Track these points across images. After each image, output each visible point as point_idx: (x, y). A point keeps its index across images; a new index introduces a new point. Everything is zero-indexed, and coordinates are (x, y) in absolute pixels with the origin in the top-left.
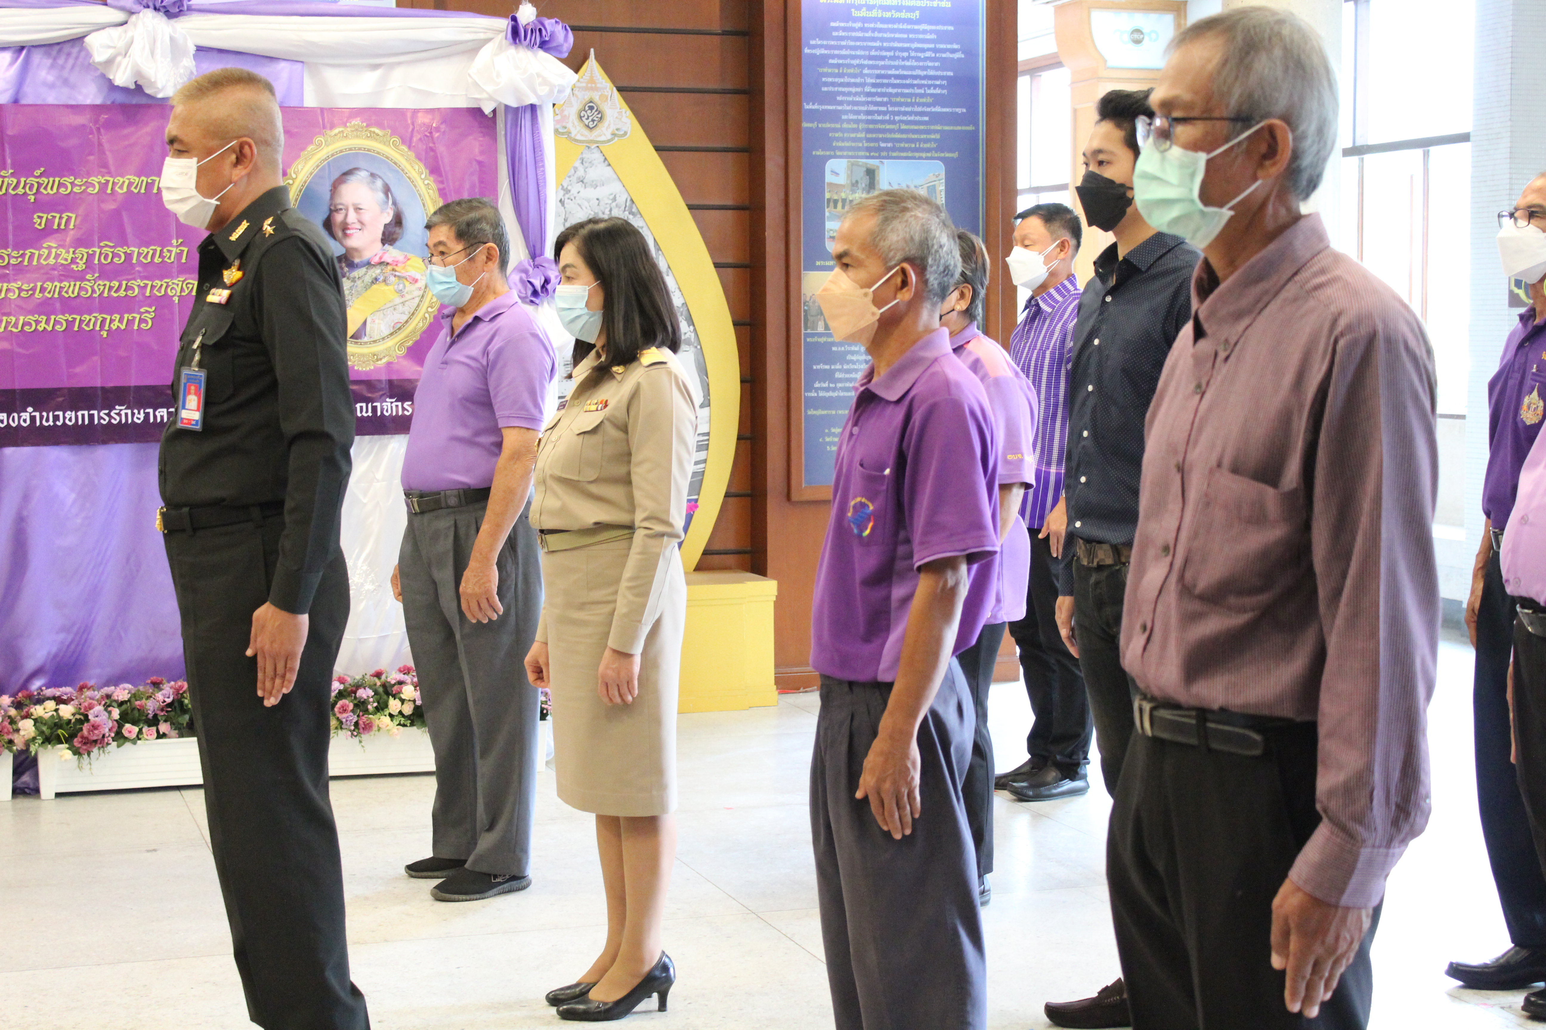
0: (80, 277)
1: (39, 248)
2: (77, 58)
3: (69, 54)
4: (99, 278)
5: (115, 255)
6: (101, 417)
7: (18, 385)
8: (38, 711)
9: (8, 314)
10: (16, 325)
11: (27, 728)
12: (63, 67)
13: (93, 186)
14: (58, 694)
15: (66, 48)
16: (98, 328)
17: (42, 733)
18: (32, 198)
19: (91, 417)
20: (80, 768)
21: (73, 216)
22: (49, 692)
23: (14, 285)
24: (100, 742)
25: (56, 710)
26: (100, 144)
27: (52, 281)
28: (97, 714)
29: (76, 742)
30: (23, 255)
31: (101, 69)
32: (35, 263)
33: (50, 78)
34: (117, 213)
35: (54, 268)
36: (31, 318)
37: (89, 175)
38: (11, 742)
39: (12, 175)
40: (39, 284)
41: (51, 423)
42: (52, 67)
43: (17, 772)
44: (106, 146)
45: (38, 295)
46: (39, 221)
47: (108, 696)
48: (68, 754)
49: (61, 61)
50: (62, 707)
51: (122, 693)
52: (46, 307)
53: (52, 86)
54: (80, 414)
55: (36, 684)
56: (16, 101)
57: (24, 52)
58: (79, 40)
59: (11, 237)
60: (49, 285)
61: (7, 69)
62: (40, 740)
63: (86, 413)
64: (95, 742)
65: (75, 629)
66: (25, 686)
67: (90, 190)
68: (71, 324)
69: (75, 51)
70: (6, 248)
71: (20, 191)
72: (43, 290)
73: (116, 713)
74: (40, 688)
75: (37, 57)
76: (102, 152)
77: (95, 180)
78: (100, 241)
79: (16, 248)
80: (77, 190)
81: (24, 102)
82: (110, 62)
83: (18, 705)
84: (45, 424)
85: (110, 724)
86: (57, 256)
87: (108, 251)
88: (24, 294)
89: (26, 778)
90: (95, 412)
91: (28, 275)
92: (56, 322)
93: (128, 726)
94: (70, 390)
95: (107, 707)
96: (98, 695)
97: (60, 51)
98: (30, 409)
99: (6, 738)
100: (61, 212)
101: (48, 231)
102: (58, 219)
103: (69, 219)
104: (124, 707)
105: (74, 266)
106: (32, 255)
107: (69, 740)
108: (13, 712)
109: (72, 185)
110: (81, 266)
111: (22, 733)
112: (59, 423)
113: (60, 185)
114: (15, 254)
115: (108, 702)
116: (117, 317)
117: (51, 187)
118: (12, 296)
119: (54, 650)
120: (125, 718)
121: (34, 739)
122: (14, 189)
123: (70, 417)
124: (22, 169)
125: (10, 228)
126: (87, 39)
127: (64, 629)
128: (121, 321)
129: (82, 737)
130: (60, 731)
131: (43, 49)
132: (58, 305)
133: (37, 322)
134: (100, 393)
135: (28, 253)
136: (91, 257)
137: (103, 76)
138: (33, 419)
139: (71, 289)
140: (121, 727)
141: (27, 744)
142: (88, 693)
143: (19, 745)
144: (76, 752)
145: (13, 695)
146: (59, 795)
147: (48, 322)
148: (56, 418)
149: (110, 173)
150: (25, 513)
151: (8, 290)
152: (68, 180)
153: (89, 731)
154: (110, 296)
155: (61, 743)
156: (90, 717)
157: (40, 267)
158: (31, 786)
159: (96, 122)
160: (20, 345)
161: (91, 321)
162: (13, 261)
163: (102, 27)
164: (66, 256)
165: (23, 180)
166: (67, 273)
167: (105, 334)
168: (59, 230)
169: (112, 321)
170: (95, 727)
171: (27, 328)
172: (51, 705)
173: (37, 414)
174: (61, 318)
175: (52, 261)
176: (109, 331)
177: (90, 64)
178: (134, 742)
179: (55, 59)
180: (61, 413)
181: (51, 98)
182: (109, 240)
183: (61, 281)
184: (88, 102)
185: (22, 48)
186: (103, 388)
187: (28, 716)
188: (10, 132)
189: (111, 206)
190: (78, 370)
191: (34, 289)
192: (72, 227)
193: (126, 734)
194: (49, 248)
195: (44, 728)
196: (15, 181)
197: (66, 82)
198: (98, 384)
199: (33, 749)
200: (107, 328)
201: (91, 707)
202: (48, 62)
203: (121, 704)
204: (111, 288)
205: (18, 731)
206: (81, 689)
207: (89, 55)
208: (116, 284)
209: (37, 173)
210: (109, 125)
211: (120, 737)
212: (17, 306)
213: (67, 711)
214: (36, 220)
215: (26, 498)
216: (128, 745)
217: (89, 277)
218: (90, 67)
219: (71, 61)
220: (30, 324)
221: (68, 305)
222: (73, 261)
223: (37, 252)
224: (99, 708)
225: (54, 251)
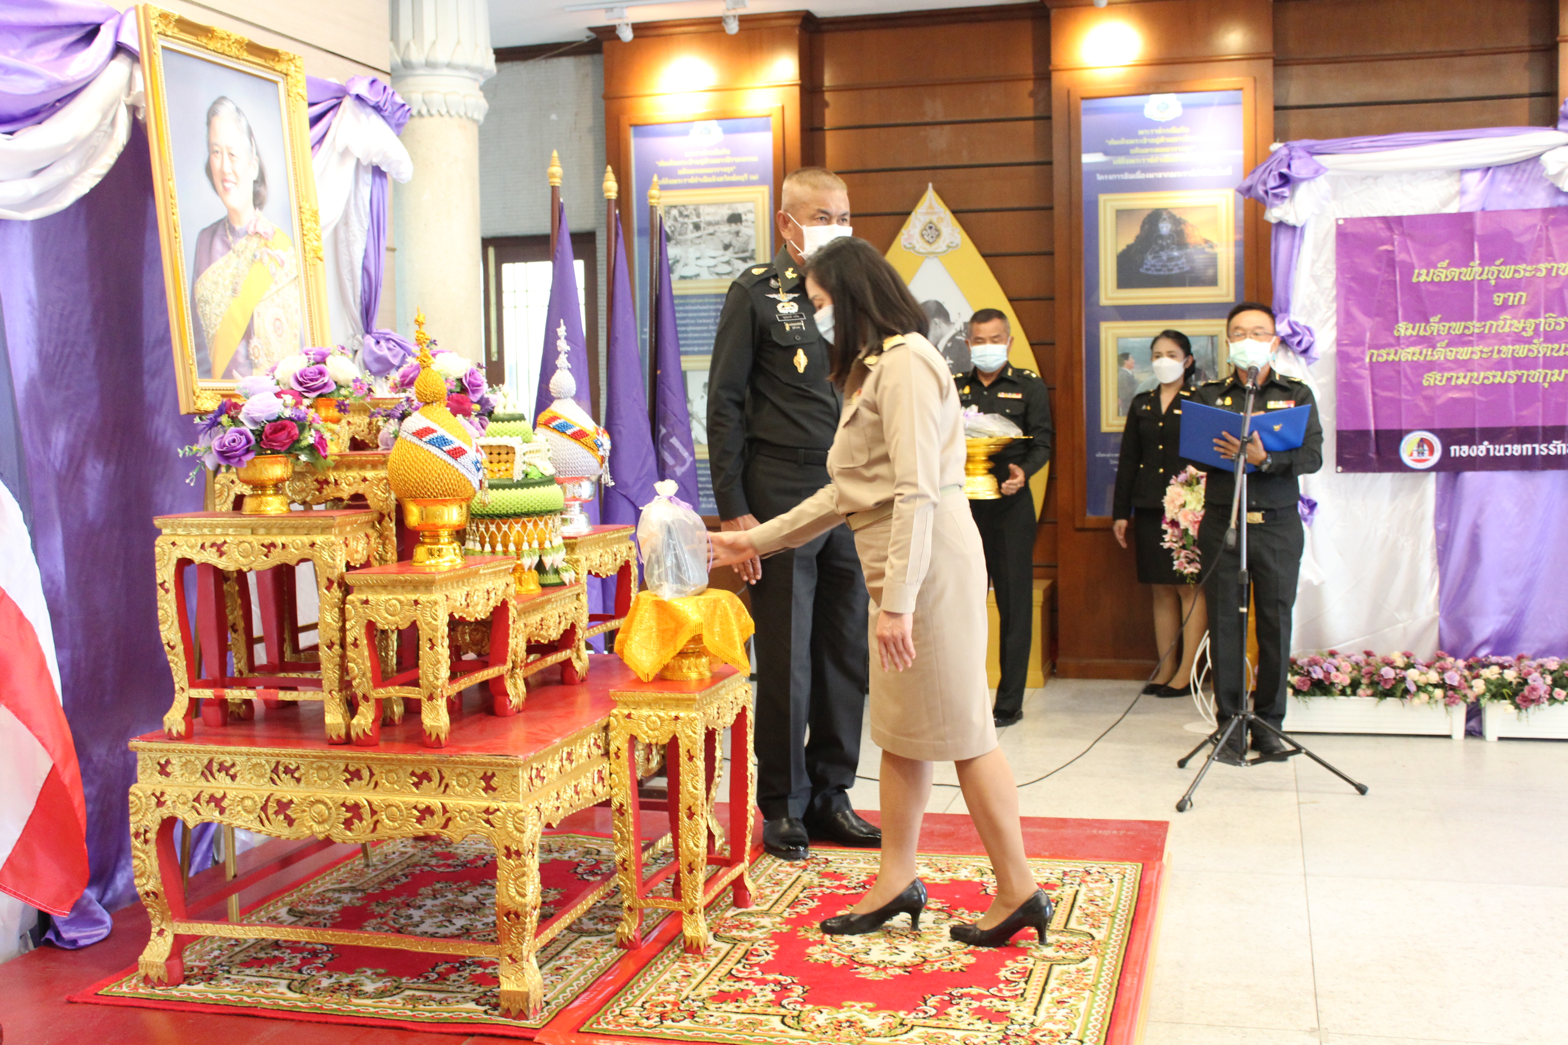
0: (1529, 341)
1: (1497, 320)
2: (1530, 173)
3: (1524, 171)
4: (1544, 342)
5: (1557, 324)
6: (1541, 449)
7: (1477, 425)
8: (1486, 673)
9: (1472, 371)
10: (1477, 379)
11: (1479, 686)
12: (1519, 181)
13: (1541, 270)
14: (1501, 661)
15: (1523, 166)
16: (1541, 380)
17: (1489, 690)
18: (1493, 282)
19: (1534, 449)
20: (1519, 719)
21: (1524, 294)
22: (1494, 659)
23: (1477, 349)
24: (1537, 701)
25: (1501, 674)
26: (1548, 238)
27: (1506, 344)
28: (1535, 679)
29: (1518, 699)
30: (1484, 326)
31: (1552, 180)
32: (1493, 331)
33: (1509, 190)
34: (1560, 291)
35: (1508, 335)
36: (1490, 374)
37: (1538, 262)
38: (1465, 696)
39: (1480, 265)
40: (1496, 348)
41: (1502, 454)
42: (1511, 181)
43: (1468, 719)
44: (1553, 239)
45: (1495, 356)
46: (1498, 299)
47: (1542, 666)
48: (1511, 708)
49: (1518, 177)
50: (1506, 671)
51: (1553, 663)
52: (1501, 365)
53: (1510, 196)
54: (1525, 446)
55: (1482, 653)
56: (1483, 210)
57: (1491, 172)
58: (1536, 158)
59: (1476, 312)
60: (1504, 348)
61: (1478, 185)
62: (1488, 695)
63: (1529, 446)
64: (1533, 701)
65: (1514, 612)
66: (1473, 654)
67: (1539, 274)
68: (1520, 378)
69: (1529, 167)
70: (1471, 319)
71: (1484, 277)
72: (1499, 352)
73: (1549, 679)
74: (1486, 656)
75: (1500, 174)
76: (1549, 244)
77: (1543, 266)
78: (1546, 312)
79: (1479, 320)
80: (1528, 274)
81: (1488, 209)
82: (1559, 174)
83: (1470, 667)
84: (1497, 454)
85: (1545, 688)
86: (1511, 326)
87: (1551, 320)
88: (1484, 356)
89: (1473, 723)
90: (1536, 446)
91: (1489, 341)
92: (1509, 377)
93: (1557, 690)
94: (1517, 428)
95: (1542, 674)
96: (1534, 664)
97: (1517, 169)
98: (1486, 443)
99: (1463, 692)
100: (1515, 292)
101: (1505, 307)
102: (1513, 298)
103: (1521, 297)
104: (1555, 674)
105: (1524, 334)
106: (1492, 325)
107: (1512, 697)
108: (1466, 673)
109: (1524, 270)
110: (1530, 333)
111: (1475, 689)
112: (1508, 454)
113: (1516, 271)
114: (1478, 325)
115: (1543, 670)
116: (1556, 372)
117: (1508, 272)
118: (1476, 357)
119: (1498, 627)
120: (1556, 683)
121: (1483, 695)
122: (1481, 274)
123: (1516, 450)
124: (1487, 260)
125: (1476, 306)
126: (1543, 158)
127: (1505, 612)
128: (1560, 375)
129: (1523, 696)
130: (1505, 691)
131: (1504, 169)
132: (1510, 363)
133: (1494, 376)
134: (1540, 431)
135: (1488, 323)
136: (1537, 326)
137: (1552, 185)
138: (1488, 450)
139: (1522, 351)
140: (1552, 690)
141: (1478, 699)
142: (1526, 662)
143: (1471, 698)
144: (1518, 707)
145: (1466, 660)
146: (1501, 739)
147: (1502, 376)
148: (1506, 450)
149: (1555, 261)
150: (1479, 522)
151: (1472, 353)
152: (1521, 267)
153: (1530, 692)
154: (1552, 356)
155: (1505, 698)
156: (1529, 681)
157: (1497, 334)
158: (1477, 729)
159: (1545, 221)
160: (1480, 394)
161: (1536, 375)
162: (1476, 331)
163: (1554, 148)
164: (1518, 325)
165: (1486, 268)
166: (1518, 339)
167: (1546, 385)
168: (1513, 306)
169: (1552, 375)
170: (1534, 689)
171: (1486, 382)
172: (1495, 669)
173: (1491, 447)
174: (1512, 373)
175: (1507, 330)
176: (1551, 383)
177: (1541, 177)
178: (1562, 702)
179: (1514, 175)
180: (1509, 446)
181: (1509, 205)
182: (1553, 312)
183: (1513, 345)
184: (1539, 206)
185: (1489, 169)
186: (1544, 428)
187: (1477, 676)
188: (1478, 231)
189: (1555, 286)
190: (1524, 413)
191: (1492, 352)
192: (1523, 302)
193: (1555, 695)
194: (1505, 320)
195: (1492, 687)
196: (1480, 269)
197: (1521, 191)
198: (1540, 423)
199: (1483, 702)
200: (1548, 380)
201: (1529, 673)
202: (1508, 177)
203: (1552, 673)
204: (1552, 349)
205: (1471, 687)
206: (1520, 658)
207: (1544, 169)
208: (1556, 346)
209: (1498, 262)
210: (1555, 223)
211: (1552, 699)
212: (1481, 365)
213: (1510, 675)
214: (1495, 298)
215: (1481, 511)
216: (1557, 706)
217: (1535, 341)
218: (1541, 179)
219: (1526, 176)
220: (1487, 378)
221: (1518, 363)
222: (1524, 329)
223: (1495, 323)
224: (1536, 675)
225: (1508, 322)
